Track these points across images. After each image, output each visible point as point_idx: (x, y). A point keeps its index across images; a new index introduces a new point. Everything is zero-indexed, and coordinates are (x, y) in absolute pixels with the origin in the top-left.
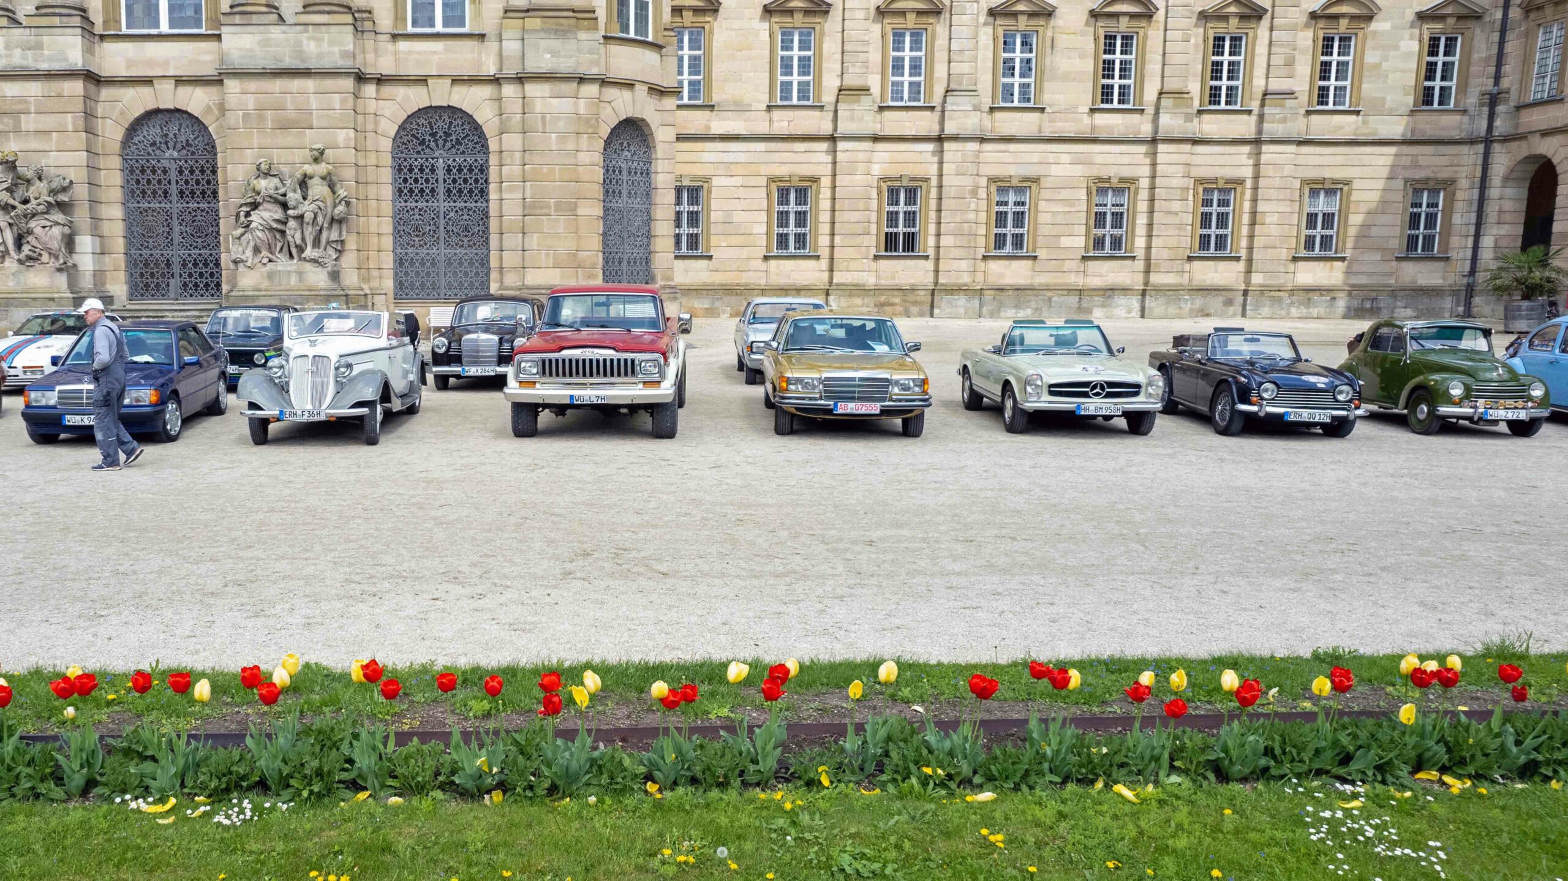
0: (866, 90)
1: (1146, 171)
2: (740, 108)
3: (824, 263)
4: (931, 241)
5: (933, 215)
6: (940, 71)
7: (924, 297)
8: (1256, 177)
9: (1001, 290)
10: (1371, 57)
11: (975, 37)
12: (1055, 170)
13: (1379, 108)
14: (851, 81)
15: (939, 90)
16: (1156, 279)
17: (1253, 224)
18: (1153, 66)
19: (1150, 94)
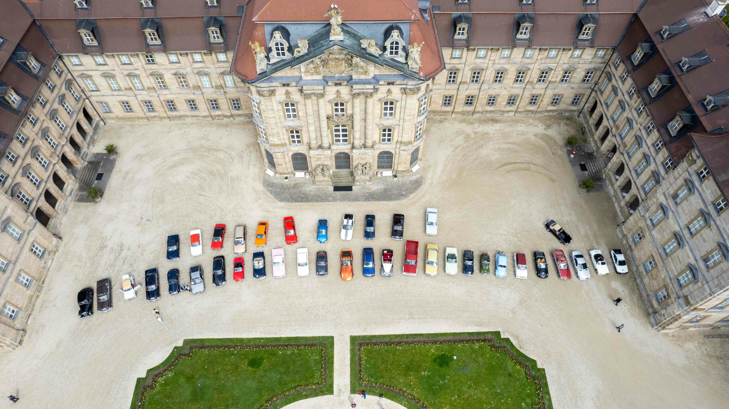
0: (466, 83)
1: (522, 93)
2: (440, 84)
3: (453, 107)
4: (475, 104)
5: (476, 100)
6: (482, 78)
7: (471, 113)
8: (544, 94)
9: (487, 111)
10: (574, 75)
11: (491, 73)
12: (503, 93)
13: (573, 83)
14: (463, 81)
15: (481, 81)
16: (518, 110)
17: (541, 101)
18: (528, 76)
19: (526, 81)
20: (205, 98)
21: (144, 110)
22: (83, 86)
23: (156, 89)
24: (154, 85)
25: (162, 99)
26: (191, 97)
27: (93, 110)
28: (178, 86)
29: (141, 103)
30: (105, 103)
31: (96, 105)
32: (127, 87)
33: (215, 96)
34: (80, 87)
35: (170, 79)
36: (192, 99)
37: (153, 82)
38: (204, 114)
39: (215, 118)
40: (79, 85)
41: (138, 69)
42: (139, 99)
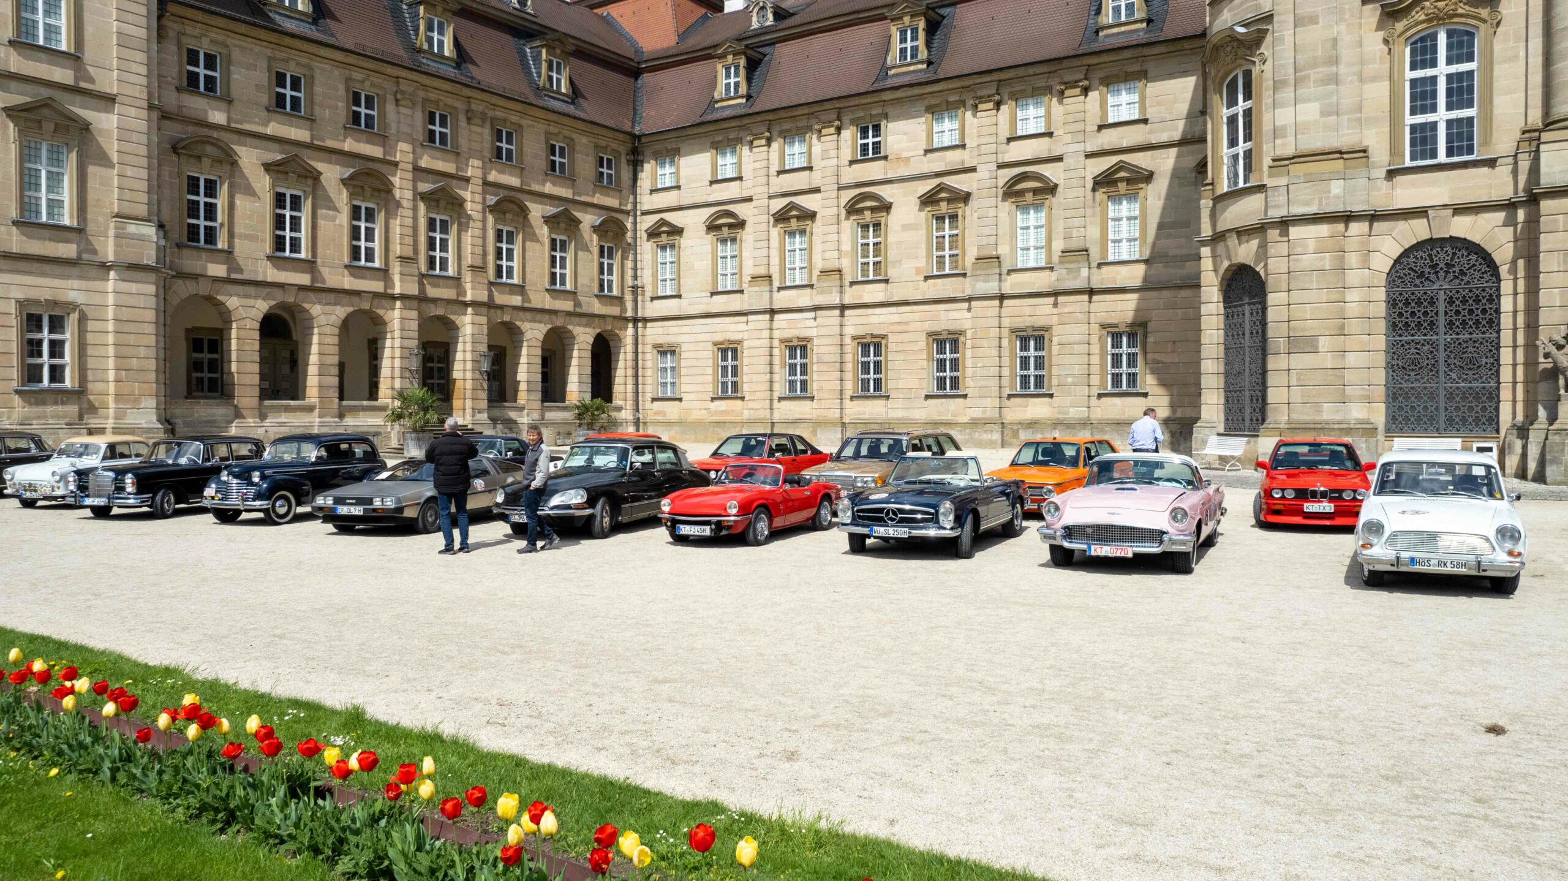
20: (1006, 322)
21: (776, 387)
22: (646, 277)
23: (848, 278)
24: (845, 264)
25: (850, 331)
26: (955, 317)
27: (630, 372)
28: (922, 262)
29: (776, 352)
30: (673, 352)
31: (649, 358)
32: (762, 271)
33: (1041, 312)
34: (635, 277)
35: (906, 227)
36: (953, 327)
37: (846, 246)
38: (977, 413)
39: (1016, 434)
40: (635, 269)
41: (817, 190)
42: (777, 334)
